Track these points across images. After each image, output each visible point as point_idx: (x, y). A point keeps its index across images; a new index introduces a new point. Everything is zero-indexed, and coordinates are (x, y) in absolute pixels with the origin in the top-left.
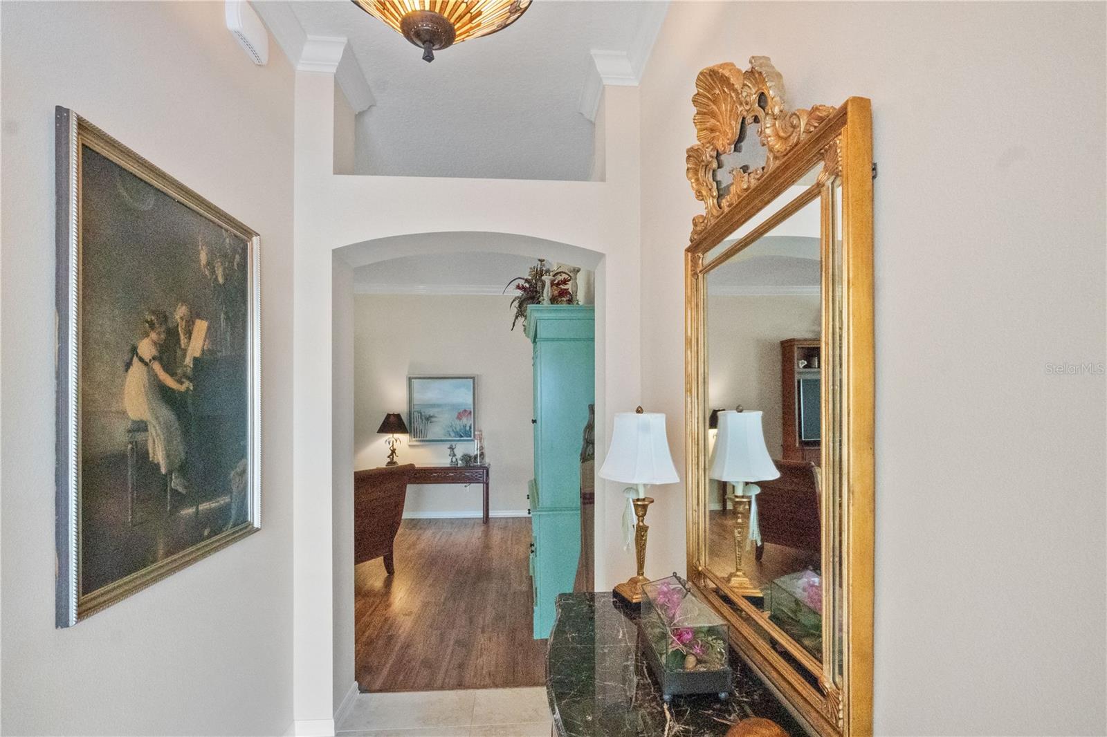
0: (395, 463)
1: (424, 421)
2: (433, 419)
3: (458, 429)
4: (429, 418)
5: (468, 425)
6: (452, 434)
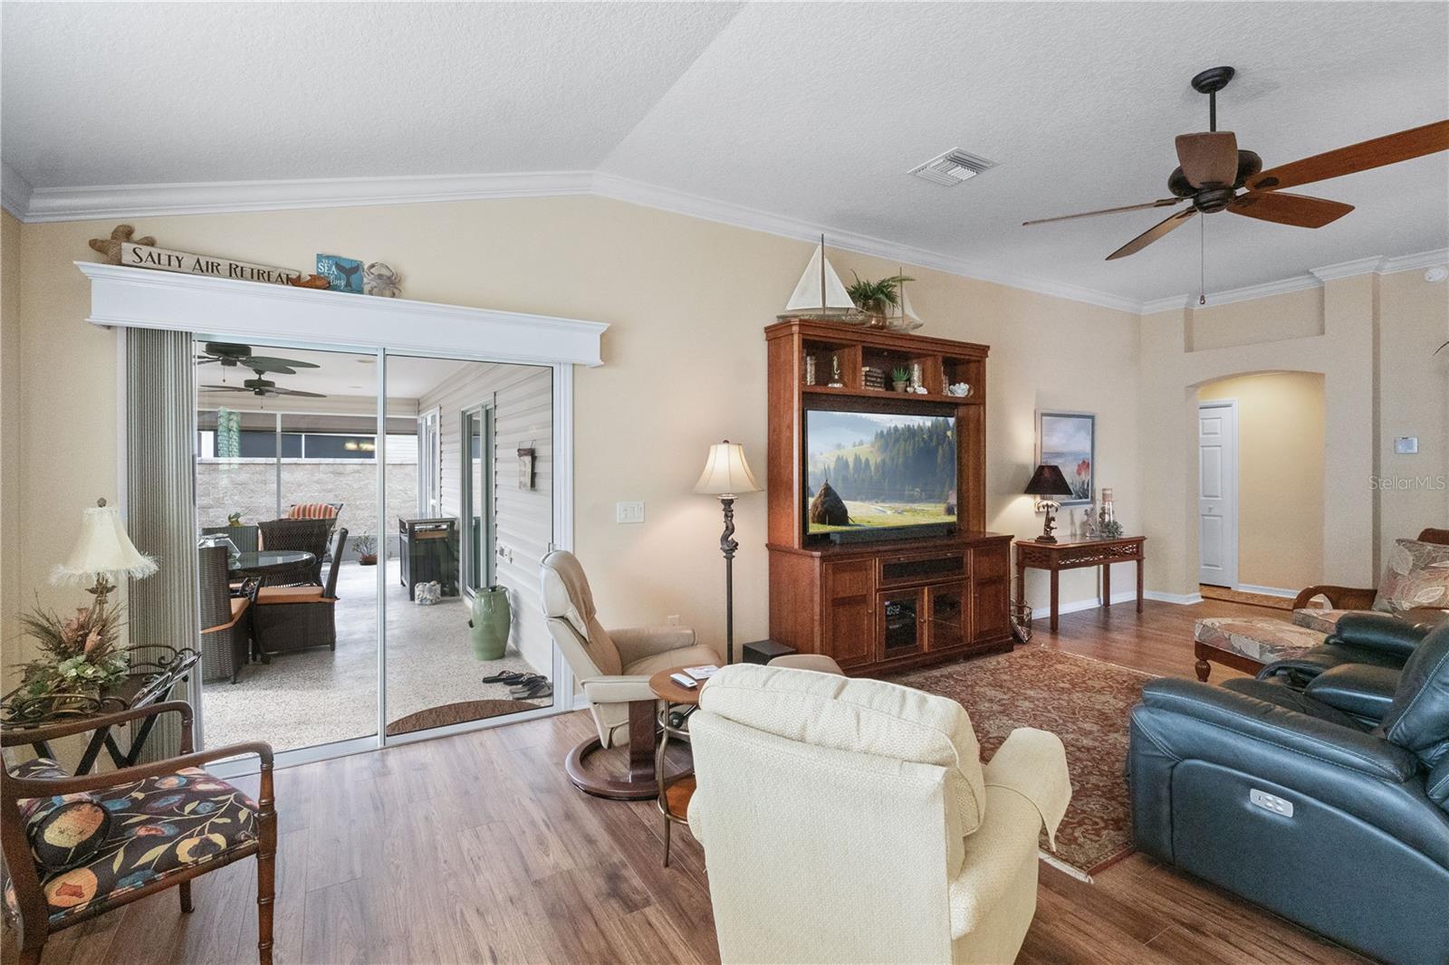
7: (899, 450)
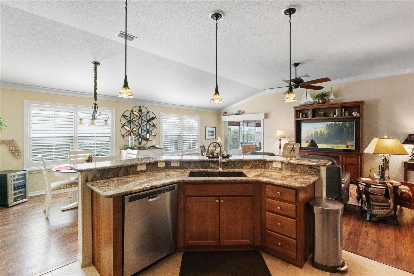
7: (333, 129)
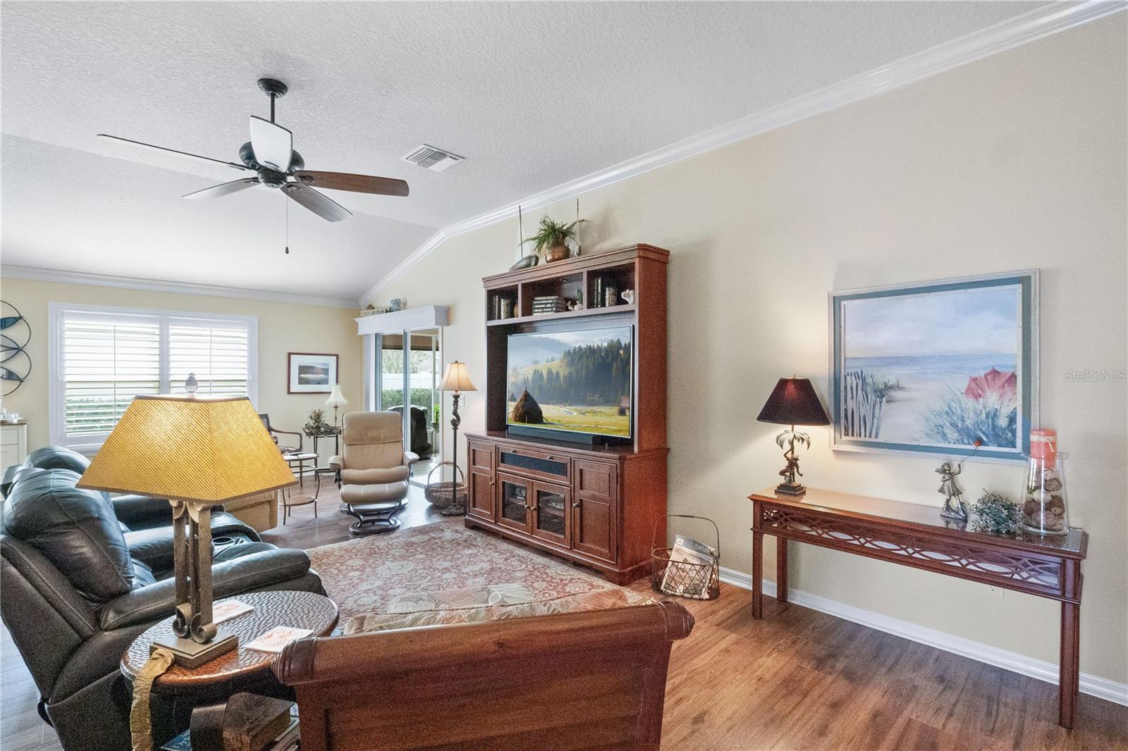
0: (799, 491)
1: (871, 397)
2: (893, 394)
3: (969, 423)
4: (883, 392)
5: (1005, 412)
6: (952, 434)
7: (582, 365)
